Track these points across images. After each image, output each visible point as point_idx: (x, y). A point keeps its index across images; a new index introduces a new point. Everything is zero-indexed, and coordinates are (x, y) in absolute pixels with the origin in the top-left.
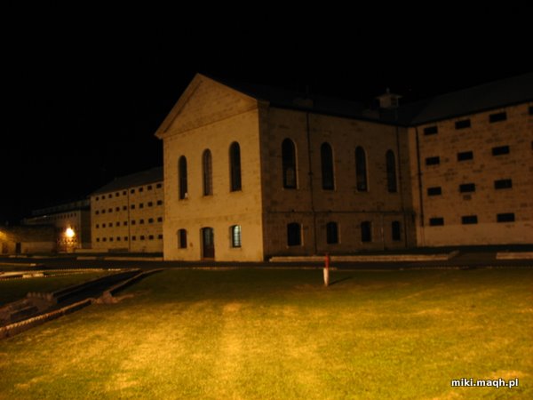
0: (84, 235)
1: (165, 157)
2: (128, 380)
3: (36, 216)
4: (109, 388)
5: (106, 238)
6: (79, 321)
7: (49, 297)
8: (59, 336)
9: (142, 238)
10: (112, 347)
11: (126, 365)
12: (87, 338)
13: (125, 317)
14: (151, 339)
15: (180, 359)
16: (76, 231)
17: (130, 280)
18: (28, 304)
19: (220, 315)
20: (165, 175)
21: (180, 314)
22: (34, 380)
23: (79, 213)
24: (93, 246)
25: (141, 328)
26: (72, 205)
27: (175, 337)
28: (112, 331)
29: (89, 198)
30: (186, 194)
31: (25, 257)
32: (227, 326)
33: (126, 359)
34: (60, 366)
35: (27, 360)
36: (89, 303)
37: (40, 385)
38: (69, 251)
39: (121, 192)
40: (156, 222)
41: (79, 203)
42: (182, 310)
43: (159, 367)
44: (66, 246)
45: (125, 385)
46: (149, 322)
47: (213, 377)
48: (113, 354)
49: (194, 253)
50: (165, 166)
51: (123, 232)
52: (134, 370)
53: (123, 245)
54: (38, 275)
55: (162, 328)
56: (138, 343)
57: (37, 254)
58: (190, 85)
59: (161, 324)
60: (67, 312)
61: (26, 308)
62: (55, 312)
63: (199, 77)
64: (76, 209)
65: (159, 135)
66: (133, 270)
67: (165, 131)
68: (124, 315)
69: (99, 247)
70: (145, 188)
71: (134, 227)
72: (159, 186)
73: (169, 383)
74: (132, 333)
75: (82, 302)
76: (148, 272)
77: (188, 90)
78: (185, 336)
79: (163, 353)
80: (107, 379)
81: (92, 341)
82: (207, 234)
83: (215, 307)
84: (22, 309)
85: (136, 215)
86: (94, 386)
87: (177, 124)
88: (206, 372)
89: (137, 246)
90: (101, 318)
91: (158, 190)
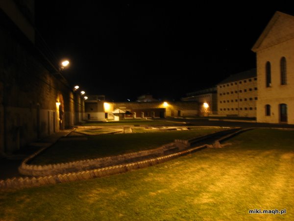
0: (213, 107)
1: (258, 62)
2: (209, 198)
3: (189, 96)
4: (196, 201)
5: (226, 108)
6: (196, 158)
7: (186, 142)
8: (182, 166)
9: (246, 109)
10: (208, 176)
11: (212, 188)
12: (196, 169)
13: (221, 158)
14: (231, 173)
15: (243, 187)
16: (209, 105)
17: (233, 134)
18: (174, 146)
19: (278, 161)
20: (258, 73)
21: (253, 158)
22: (160, 191)
23: (211, 95)
24: (219, 113)
25: (228, 165)
26: (207, 90)
27: (246, 173)
28: (211, 166)
29: (216, 87)
30: (270, 84)
31: (182, 118)
32: (280, 169)
33: (213, 184)
34: (175, 185)
35: (161, 179)
36: (206, 147)
37: (161, 194)
38: (206, 115)
39: (233, 83)
40: (254, 100)
41: (211, 89)
42: (255, 155)
43: (229, 192)
44: (204, 113)
45: (205, 201)
46: (234, 162)
47: (259, 203)
48: (206, 181)
49: (274, 118)
50: (258, 68)
51: (234, 105)
52: (215, 192)
53: (235, 112)
54: (185, 129)
55: (240, 166)
56: (223, 174)
57: (189, 117)
58: (272, 19)
59: (241, 164)
60: (192, 152)
61: (173, 148)
62: (185, 152)
63: (278, 13)
64: (210, 92)
65: (254, 50)
66: (237, 128)
67: (257, 48)
68: (221, 156)
69: (221, 113)
70: (247, 80)
71: (241, 103)
72: (256, 79)
73: (231, 203)
74: (222, 168)
75: (201, 147)
76: (245, 129)
77: (271, 22)
78: (253, 172)
79: (235, 182)
80: (197, 196)
81: (198, 171)
82: (283, 108)
83: (277, 155)
84: (171, 148)
85: (242, 95)
86: (188, 200)
87: (264, 43)
88: (256, 199)
89: (242, 114)
90: (208, 157)
91: (254, 81)
